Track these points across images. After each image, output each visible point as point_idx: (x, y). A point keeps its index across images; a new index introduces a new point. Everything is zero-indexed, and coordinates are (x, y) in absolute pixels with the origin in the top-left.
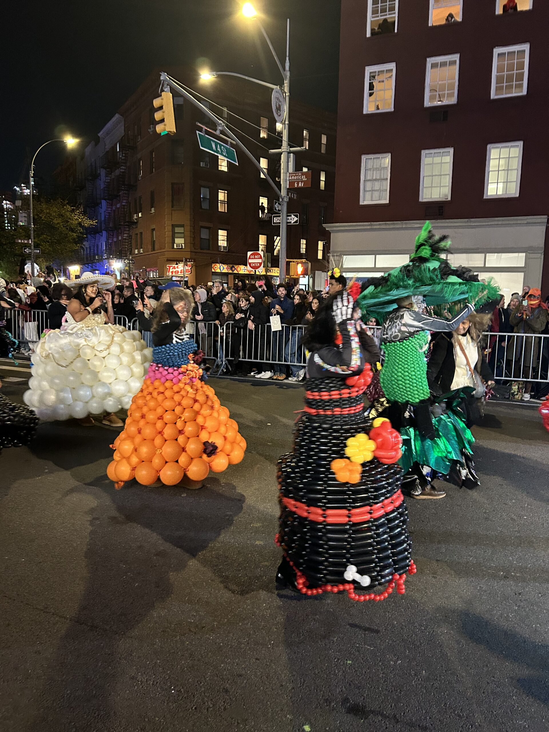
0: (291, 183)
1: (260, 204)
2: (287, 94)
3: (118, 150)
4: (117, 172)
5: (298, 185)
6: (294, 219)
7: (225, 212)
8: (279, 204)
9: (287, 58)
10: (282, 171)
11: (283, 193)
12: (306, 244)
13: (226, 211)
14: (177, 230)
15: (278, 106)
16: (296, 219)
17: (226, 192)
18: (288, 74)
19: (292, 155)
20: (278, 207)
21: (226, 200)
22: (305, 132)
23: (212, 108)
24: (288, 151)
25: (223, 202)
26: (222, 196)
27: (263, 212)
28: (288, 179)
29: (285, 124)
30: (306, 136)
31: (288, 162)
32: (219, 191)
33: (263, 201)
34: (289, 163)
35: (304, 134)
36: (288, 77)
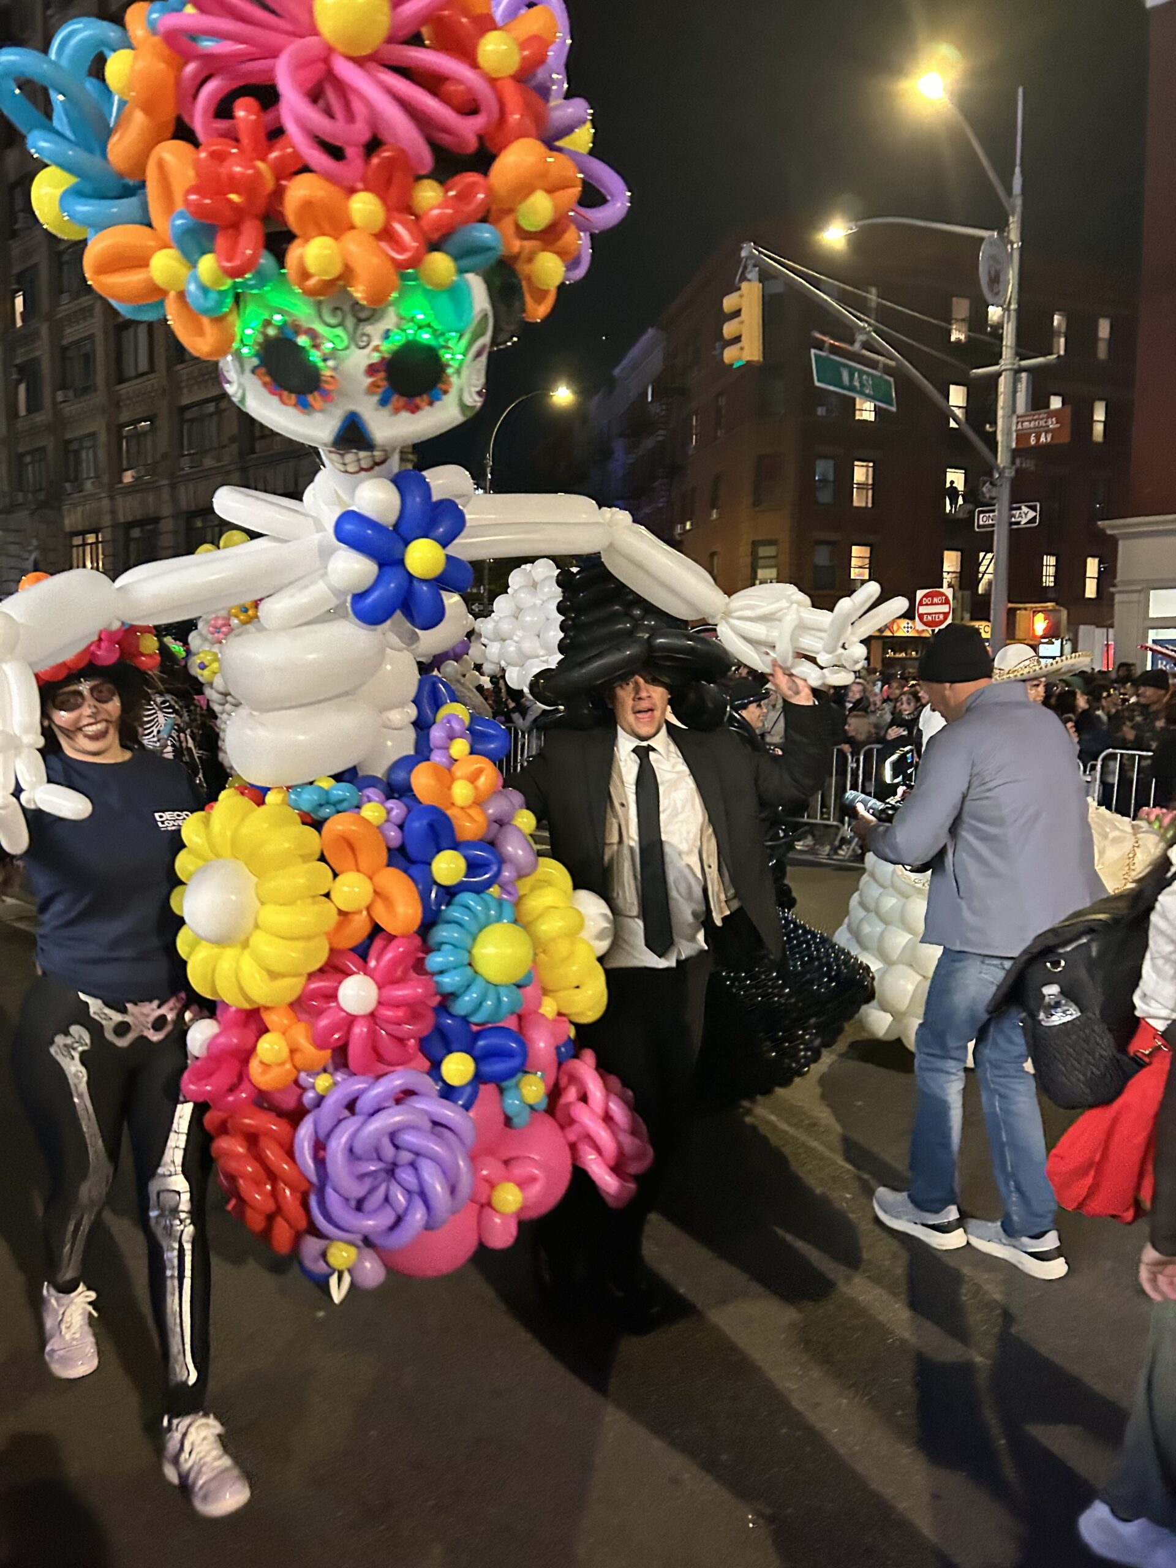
0: (1022, 437)
1: (948, 485)
2: (1015, 246)
3: (650, 399)
4: (649, 443)
5: (1038, 438)
6: (1025, 515)
7: (866, 508)
8: (992, 484)
9: (1018, 170)
10: (1000, 413)
11: (1002, 458)
12: (1056, 566)
13: (870, 505)
14: (763, 551)
15: (993, 273)
16: (1032, 514)
17: (871, 464)
18: (1019, 202)
19: (1024, 375)
20: (990, 491)
21: (870, 481)
22: (1057, 318)
23: (843, 298)
24: (1016, 367)
25: (862, 486)
26: (861, 473)
27: (954, 501)
28: (1014, 428)
29: (1008, 309)
30: (1059, 324)
31: (1015, 392)
32: (856, 463)
33: (956, 478)
34: (1018, 394)
35: (1055, 323)
36: (1019, 209)
